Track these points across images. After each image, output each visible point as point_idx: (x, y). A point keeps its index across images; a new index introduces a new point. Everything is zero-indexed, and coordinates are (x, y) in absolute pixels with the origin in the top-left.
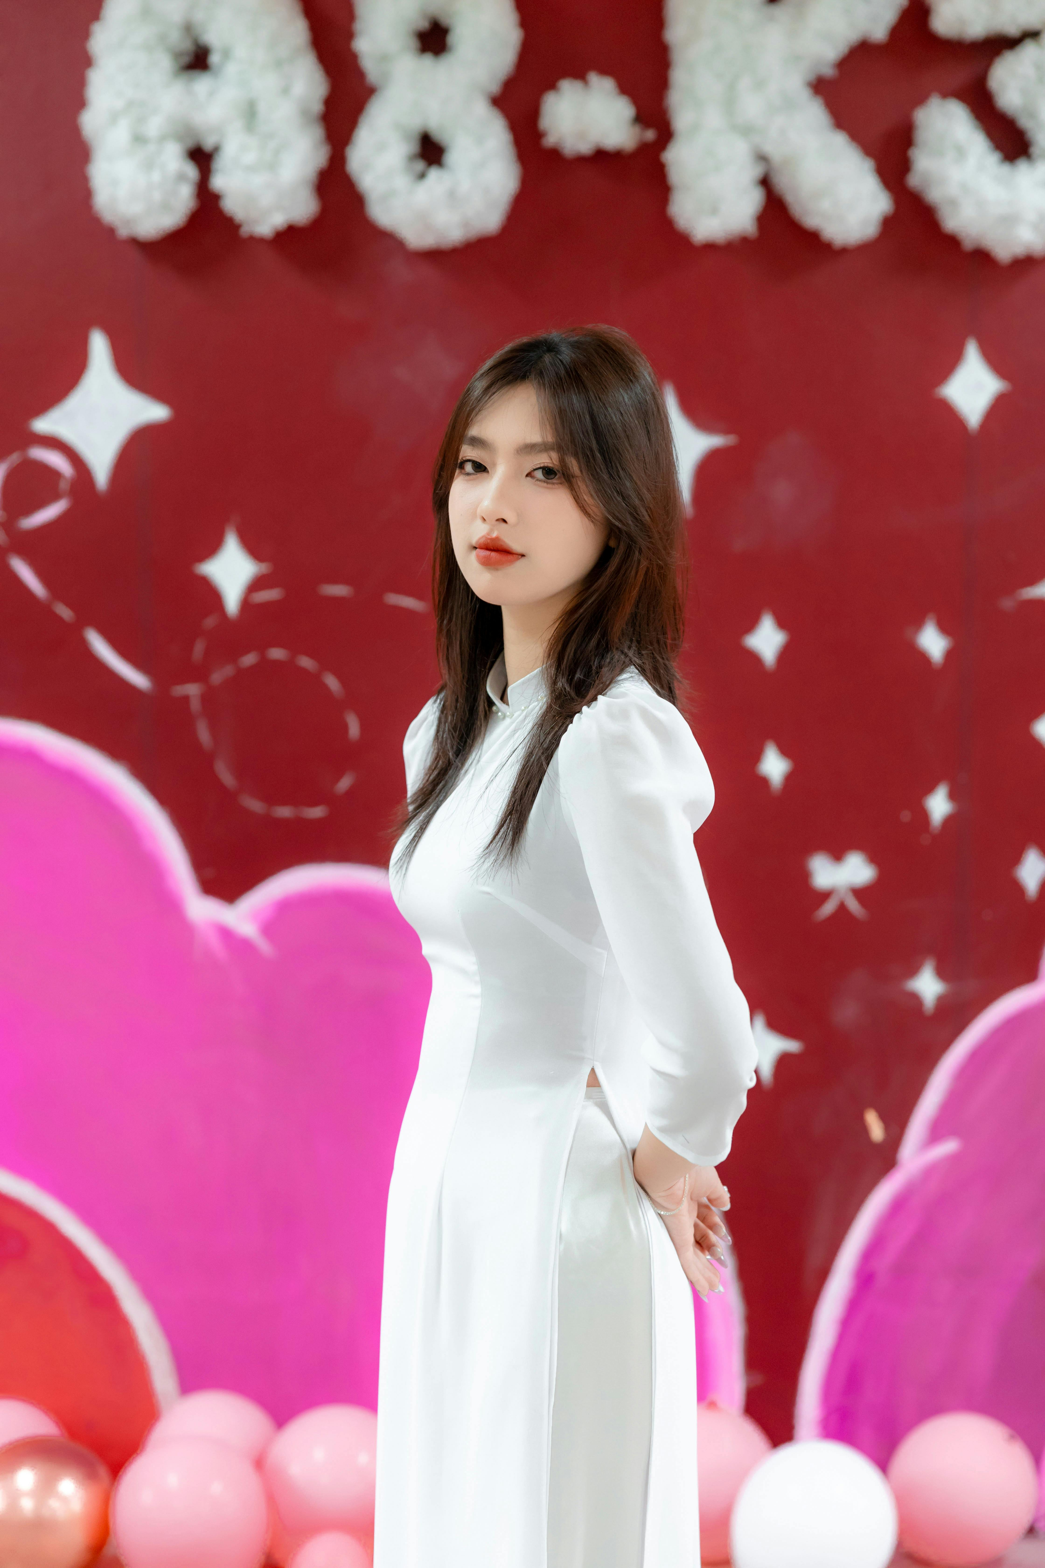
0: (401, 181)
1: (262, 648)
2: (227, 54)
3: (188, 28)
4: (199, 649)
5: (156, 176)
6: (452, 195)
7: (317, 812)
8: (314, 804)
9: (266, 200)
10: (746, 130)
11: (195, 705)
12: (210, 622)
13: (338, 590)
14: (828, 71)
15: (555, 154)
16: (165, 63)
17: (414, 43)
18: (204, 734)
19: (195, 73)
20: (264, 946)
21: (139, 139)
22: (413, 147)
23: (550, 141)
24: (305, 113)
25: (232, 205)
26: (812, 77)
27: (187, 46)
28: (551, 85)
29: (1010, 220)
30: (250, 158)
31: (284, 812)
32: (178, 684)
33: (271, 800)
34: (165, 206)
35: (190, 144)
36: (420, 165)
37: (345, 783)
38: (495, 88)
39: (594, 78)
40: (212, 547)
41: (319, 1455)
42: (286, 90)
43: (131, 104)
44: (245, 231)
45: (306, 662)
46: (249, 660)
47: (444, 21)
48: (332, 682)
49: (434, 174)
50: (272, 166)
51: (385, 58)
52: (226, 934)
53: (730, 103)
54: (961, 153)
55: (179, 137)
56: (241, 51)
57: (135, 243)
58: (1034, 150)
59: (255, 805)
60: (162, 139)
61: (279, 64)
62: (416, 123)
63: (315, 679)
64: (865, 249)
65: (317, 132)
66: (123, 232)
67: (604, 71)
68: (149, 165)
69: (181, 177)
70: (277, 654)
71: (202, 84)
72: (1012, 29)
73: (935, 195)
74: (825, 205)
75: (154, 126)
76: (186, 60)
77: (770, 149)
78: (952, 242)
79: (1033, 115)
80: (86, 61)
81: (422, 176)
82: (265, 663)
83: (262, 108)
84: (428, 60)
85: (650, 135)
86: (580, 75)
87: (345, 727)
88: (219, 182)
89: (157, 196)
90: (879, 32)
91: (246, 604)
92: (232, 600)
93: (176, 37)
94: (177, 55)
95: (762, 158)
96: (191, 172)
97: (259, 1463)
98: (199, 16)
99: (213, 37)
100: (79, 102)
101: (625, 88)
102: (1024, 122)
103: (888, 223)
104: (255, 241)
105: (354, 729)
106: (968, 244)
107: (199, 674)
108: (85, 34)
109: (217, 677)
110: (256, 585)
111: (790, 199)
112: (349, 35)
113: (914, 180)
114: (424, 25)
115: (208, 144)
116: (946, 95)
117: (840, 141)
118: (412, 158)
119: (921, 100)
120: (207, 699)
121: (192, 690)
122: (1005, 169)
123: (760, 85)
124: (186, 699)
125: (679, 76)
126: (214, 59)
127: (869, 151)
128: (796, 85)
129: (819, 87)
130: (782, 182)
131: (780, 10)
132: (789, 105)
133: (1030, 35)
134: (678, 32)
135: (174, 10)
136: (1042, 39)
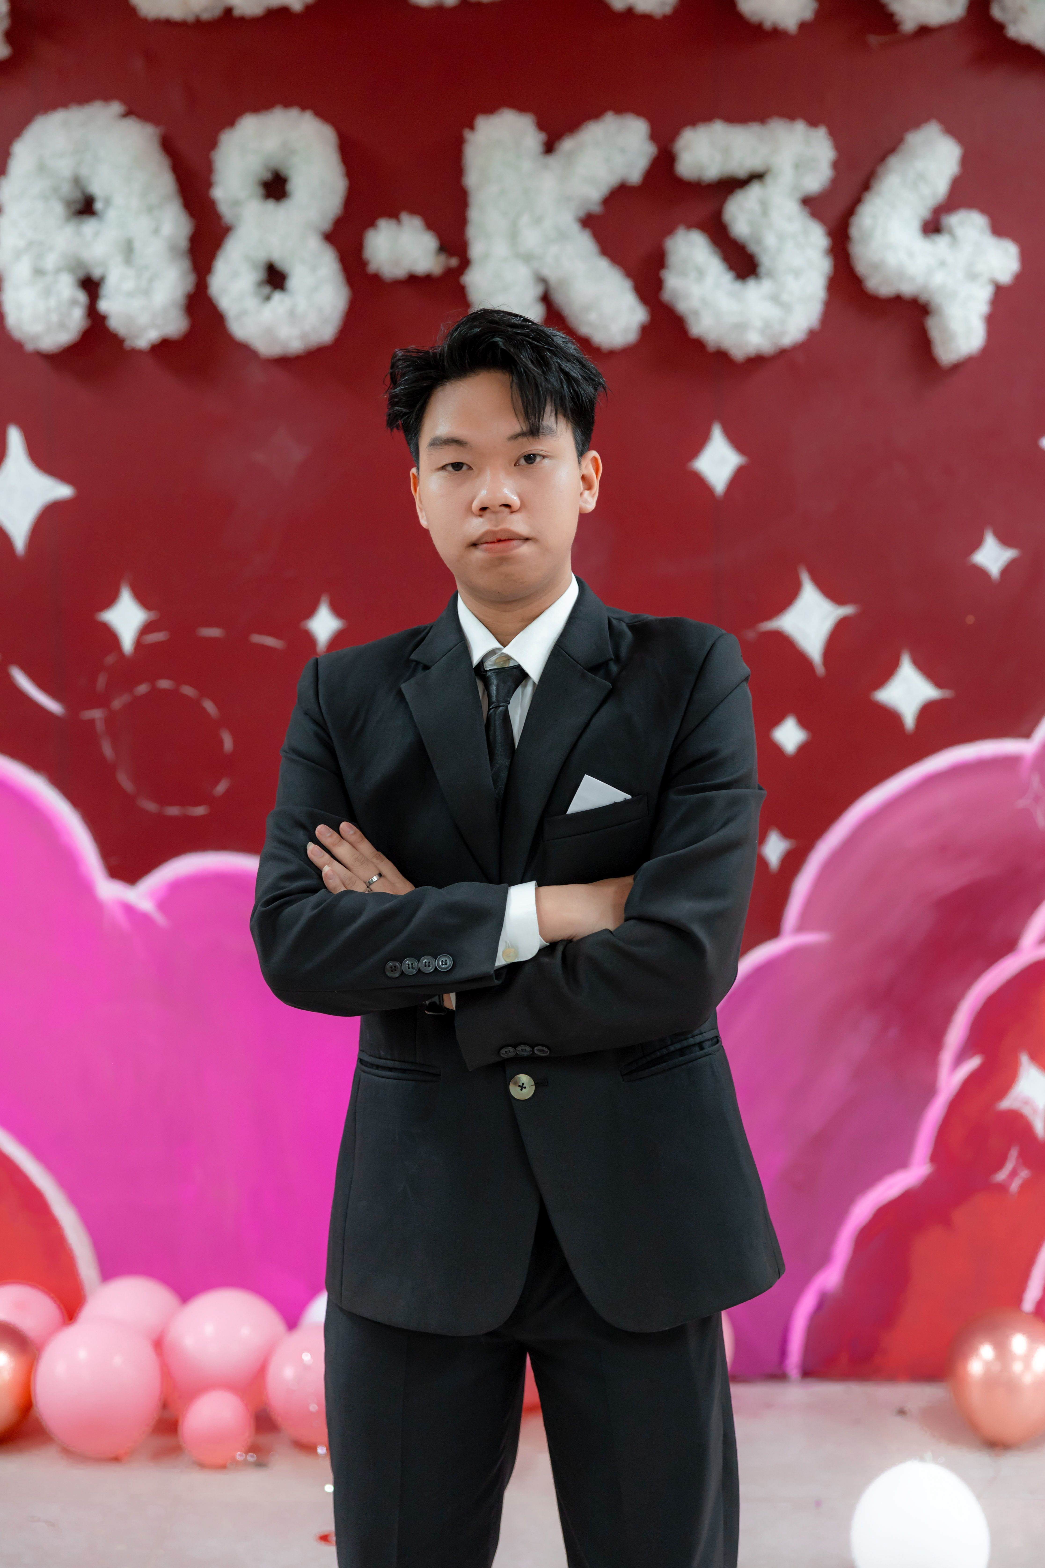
0: (251, 303)
1: (152, 680)
2: (108, 202)
3: (77, 181)
4: (102, 681)
5: (53, 302)
6: (292, 314)
7: (200, 811)
8: (197, 804)
9: (143, 319)
10: (528, 258)
11: (100, 727)
12: (110, 659)
13: (213, 632)
14: (596, 208)
15: (376, 278)
16: (58, 209)
17: (260, 191)
18: (107, 750)
19: (84, 218)
20: (159, 918)
21: (38, 272)
22: (259, 275)
23: (372, 268)
24: (173, 248)
25: (116, 323)
26: (582, 214)
27: (77, 195)
28: (371, 223)
29: (742, 327)
30: (129, 285)
31: (173, 811)
32: (87, 709)
33: (163, 800)
34: (62, 325)
35: (81, 274)
36: (267, 289)
37: (221, 788)
38: (327, 225)
39: (405, 217)
40: (110, 600)
41: (209, 1329)
42: (156, 231)
43: (30, 244)
44: (128, 344)
45: (188, 691)
46: (142, 689)
47: (284, 172)
48: (209, 706)
49: (277, 296)
50: (147, 292)
51: (236, 203)
52: (129, 909)
53: (513, 235)
54: (701, 273)
55: (72, 270)
56: (118, 200)
57: (40, 355)
58: (762, 270)
59: (151, 806)
60: (58, 271)
61: (150, 209)
62: (262, 255)
63: (195, 704)
64: (627, 352)
65: (185, 264)
66: (30, 347)
67: (414, 211)
68: (47, 292)
69: (74, 302)
70: (164, 684)
71: (89, 226)
72: (741, 172)
73: (682, 307)
74: (592, 317)
75: (51, 261)
76: (79, 206)
77: (546, 272)
78: (698, 344)
79: (759, 241)
81: (268, 298)
82: (155, 692)
83: (137, 245)
84: (270, 205)
85: (454, 262)
86: (393, 215)
87: (221, 742)
88: (104, 306)
89: (54, 318)
90: (635, 176)
91: (139, 644)
92: (128, 641)
93: (66, 189)
94: (68, 204)
95: (543, 280)
96: (82, 297)
97: (159, 1344)
98: (84, 172)
99: (96, 188)
101: (431, 225)
102: (753, 248)
103: (646, 330)
104: (136, 353)
105: (228, 742)
106: (711, 346)
107: (102, 701)
109: (117, 704)
110: (146, 629)
111: (566, 311)
112: (208, 184)
113: (666, 295)
114: (268, 176)
115: (96, 273)
116: (690, 226)
117: (603, 265)
118: (261, 284)
119: (669, 230)
120: (110, 720)
121: (96, 714)
122: (738, 286)
123: (538, 221)
124: (92, 721)
125: (474, 214)
126: (98, 206)
127: (629, 272)
128: (568, 220)
129: (588, 222)
130: (559, 298)
131: (553, 161)
132: (562, 236)
133: (756, 177)
134: (472, 179)
135: (64, 167)
136: (769, 179)
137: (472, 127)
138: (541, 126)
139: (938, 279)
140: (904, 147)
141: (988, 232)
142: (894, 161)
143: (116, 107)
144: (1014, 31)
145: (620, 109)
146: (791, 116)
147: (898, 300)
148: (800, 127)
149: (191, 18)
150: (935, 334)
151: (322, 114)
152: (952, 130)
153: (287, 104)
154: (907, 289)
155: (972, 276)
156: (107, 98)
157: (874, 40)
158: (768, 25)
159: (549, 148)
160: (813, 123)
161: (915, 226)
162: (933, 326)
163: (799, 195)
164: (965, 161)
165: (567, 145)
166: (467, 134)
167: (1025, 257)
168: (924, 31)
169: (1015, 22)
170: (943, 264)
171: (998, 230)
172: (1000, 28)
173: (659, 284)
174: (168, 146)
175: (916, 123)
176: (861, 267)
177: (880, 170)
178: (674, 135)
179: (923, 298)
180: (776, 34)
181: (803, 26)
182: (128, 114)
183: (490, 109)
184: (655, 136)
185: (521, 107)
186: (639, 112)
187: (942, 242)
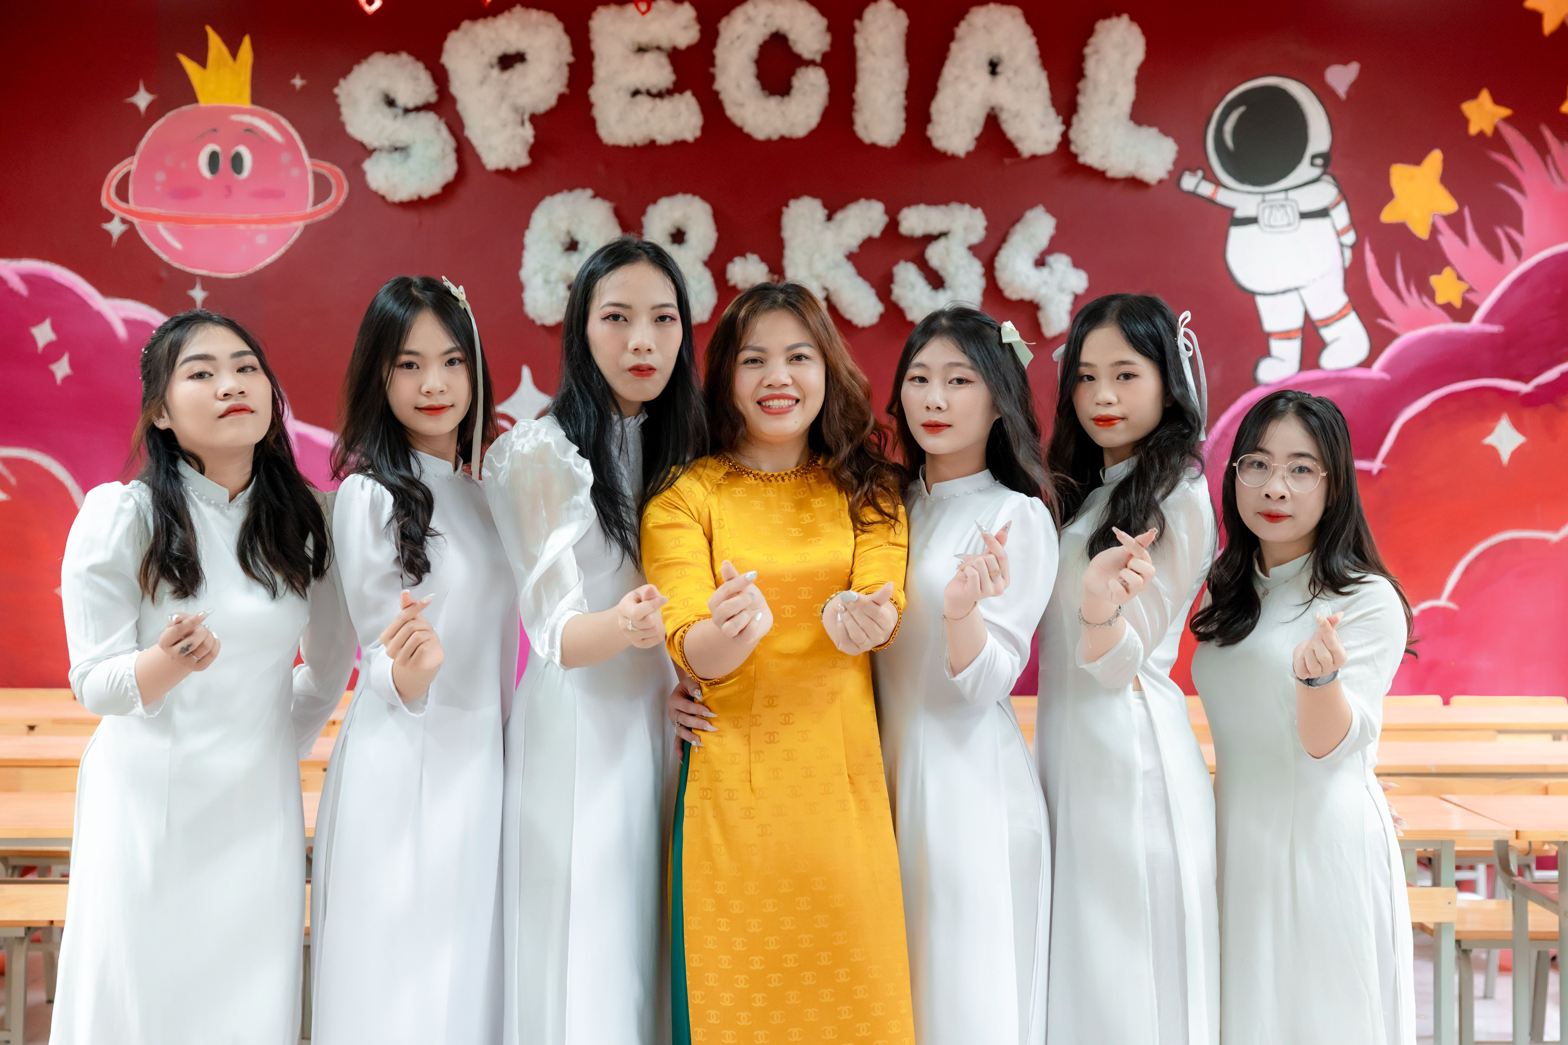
2: (586, 245)
3: (569, 233)
5: (553, 298)
10: (818, 277)
14: (855, 250)
15: (733, 288)
16: (559, 248)
17: (669, 239)
19: (571, 252)
21: (547, 282)
23: (731, 283)
26: (847, 253)
27: (568, 240)
28: (730, 259)
34: (556, 312)
38: (706, 258)
39: (749, 255)
43: (543, 266)
47: (683, 229)
53: (810, 265)
54: (913, 287)
57: (543, 327)
58: (947, 285)
60: (556, 280)
64: (872, 328)
66: (538, 322)
67: (753, 252)
68: (551, 293)
71: (575, 257)
72: (934, 232)
73: (903, 304)
74: (854, 309)
75: (553, 277)
76: (567, 246)
77: (828, 285)
79: (944, 270)
80: (521, 247)
84: (675, 246)
86: (742, 254)
89: (553, 308)
90: (877, 233)
93: (564, 238)
94: (563, 244)
95: (826, 289)
98: (574, 229)
99: (579, 237)
100: (518, 265)
101: (763, 259)
102: (942, 273)
103: (882, 317)
108: (522, 235)
111: (838, 306)
113: (894, 297)
114: (674, 231)
116: (907, 260)
117: (859, 281)
119: (896, 263)
122: (933, 293)
123: (823, 257)
125: (788, 253)
126: (580, 246)
127: (873, 285)
128: (840, 257)
129: (851, 257)
130: (834, 299)
131: (832, 225)
132: (837, 266)
133: (943, 235)
134: (786, 234)
135: (563, 226)
136: (950, 236)
137: (787, 206)
138: (825, 206)
139: (1043, 291)
140: (1023, 220)
141: (1071, 265)
142: (1019, 227)
143: (589, 192)
144: (1081, 160)
145: (868, 197)
146: (962, 201)
147: (1021, 302)
148: (967, 207)
149: (631, 144)
150: (1042, 320)
151: (705, 198)
152: (1051, 210)
153: (686, 192)
154: (1027, 296)
155: (1061, 290)
156: (584, 187)
157: (1007, 161)
158: (949, 153)
159: (829, 218)
160: (974, 206)
161: (1030, 262)
162: (1041, 316)
163: (967, 245)
164: (1058, 227)
165: (839, 216)
166: (784, 209)
167: (1091, 280)
168: (1034, 157)
169: (1083, 154)
170: (1045, 283)
171: (1076, 264)
172: (1075, 156)
173: (890, 292)
174: (618, 213)
175: (1032, 206)
176: (1002, 283)
177: (1011, 231)
178: (898, 211)
179: (1036, 301)
180: (954, 158)
181: (968, 154)
182: (595, 196)
183: (797, 196)
184: (887, 212)
185: (814, 195)
186: (879, 199)
187: (1045, 271)
